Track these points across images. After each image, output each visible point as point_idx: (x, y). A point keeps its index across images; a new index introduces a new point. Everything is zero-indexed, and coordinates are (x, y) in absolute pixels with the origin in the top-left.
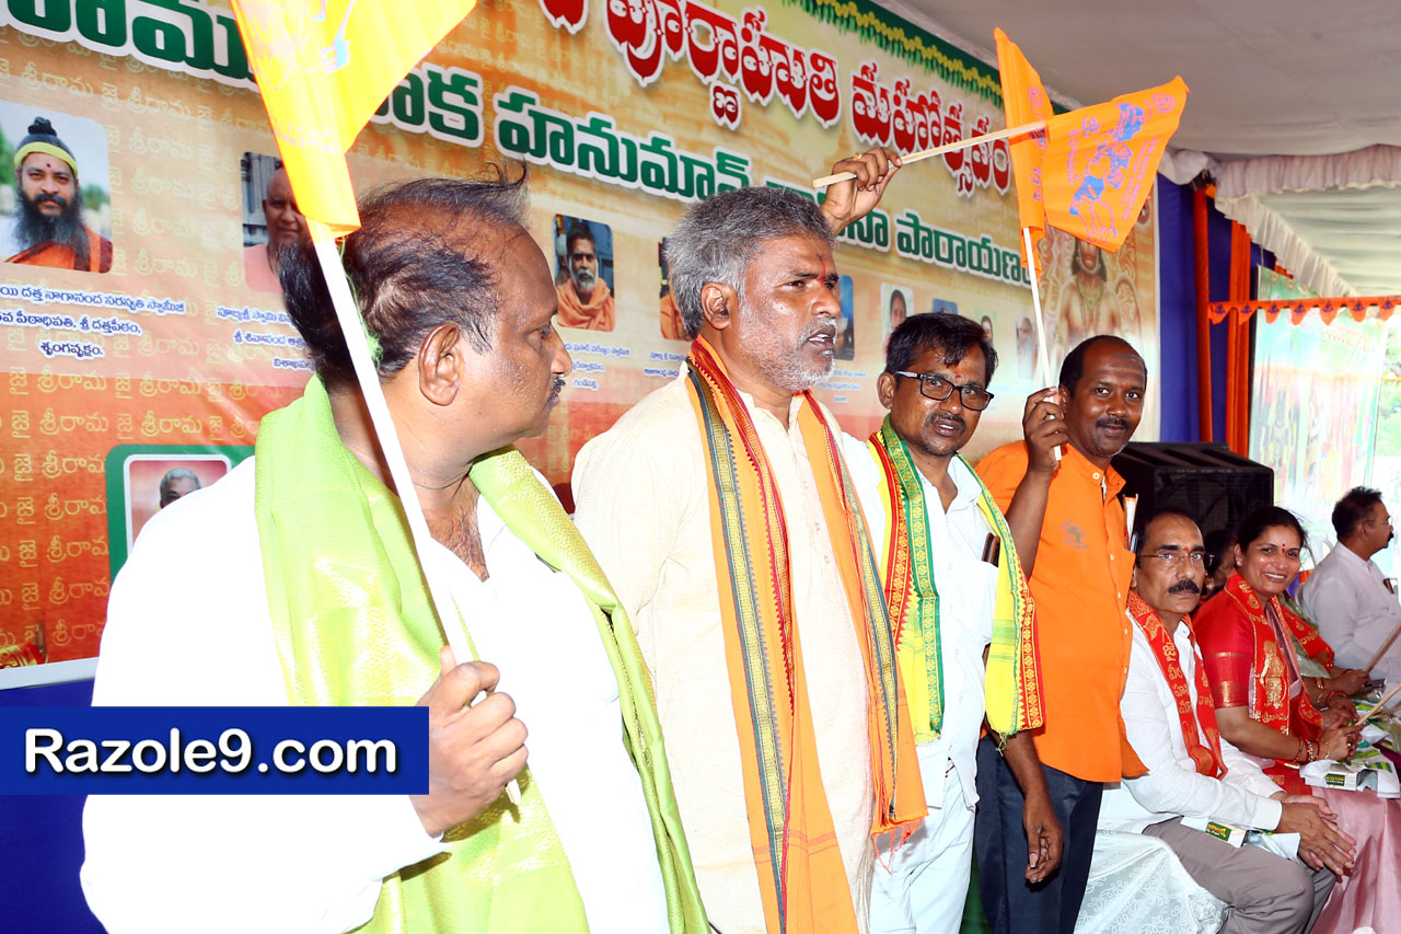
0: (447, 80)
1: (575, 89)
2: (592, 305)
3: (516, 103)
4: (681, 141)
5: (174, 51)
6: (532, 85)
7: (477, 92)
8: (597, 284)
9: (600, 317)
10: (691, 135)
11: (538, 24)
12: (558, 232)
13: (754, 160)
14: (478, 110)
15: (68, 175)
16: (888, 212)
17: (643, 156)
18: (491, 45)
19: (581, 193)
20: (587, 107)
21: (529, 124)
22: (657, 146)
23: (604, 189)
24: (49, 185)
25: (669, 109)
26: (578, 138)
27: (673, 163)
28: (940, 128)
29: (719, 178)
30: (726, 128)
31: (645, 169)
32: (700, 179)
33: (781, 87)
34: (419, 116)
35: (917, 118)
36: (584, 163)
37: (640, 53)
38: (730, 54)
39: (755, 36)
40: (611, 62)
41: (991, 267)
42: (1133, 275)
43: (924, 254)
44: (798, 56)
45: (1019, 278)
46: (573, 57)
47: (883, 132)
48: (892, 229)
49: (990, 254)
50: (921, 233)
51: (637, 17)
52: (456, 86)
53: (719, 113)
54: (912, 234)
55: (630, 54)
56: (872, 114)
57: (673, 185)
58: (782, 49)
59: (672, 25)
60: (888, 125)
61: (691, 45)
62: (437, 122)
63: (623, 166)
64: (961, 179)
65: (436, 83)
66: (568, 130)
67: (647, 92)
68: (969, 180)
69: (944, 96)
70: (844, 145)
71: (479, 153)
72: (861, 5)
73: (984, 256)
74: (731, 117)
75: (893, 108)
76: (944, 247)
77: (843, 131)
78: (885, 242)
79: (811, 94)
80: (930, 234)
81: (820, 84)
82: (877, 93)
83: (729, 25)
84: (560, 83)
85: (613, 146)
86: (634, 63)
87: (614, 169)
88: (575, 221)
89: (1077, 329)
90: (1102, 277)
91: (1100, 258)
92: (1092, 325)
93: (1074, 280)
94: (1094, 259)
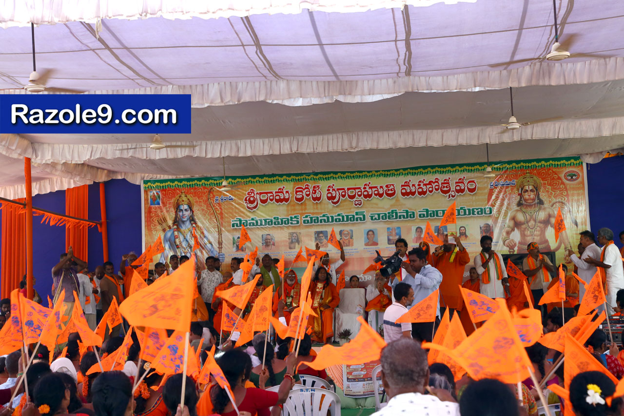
0: (293, 217)
1: (320, 211)
2: (323, 244)
3: (307, 217)
4: (345, 213)
5: (253, 225)
6: (310, 213)
7: (299, 217)
8: (324, 241)
9: (325, 245)
10: (349, 211)
11: (311, 203)
12: (315, 234)
13: (367, 211)
14: (299, 220)
16: (415, 210)
17: (335, 218)
18: (302, 210)
19: (320, 227)
20: (321, 213)
21: (309, 219)
22: (339, 215)
23: (325, 225)
25: (342, 208)
26: (320, 218)
27: (343, 217)
28: (439, 186)
29: (356, 217)
30: (358, 207)
31: (336, 219)
32: (351, 218)
33: (376, 195)
34: (288, 223)
35: (428, 186)
36: (321, 222)
37: (335, 201)
38: (359, 193)
39: (367, 187)
40: (327, 204)
41: (465, 214)
42: (565, 199)
43: (431, 216)
44: (381, 187)
45: (482, 214)
46: (319, 206)
47: (413, 194)
48: (417, 213)
49: (465, 211)
50: (429, 212)
51: (334, 195)
52: (295, 217)
53: (356, 205)
54: (425, 213)
55: (332, 202)
56: (409, 191)
57: (343, 220)
58: (376, 187)
59: (343, 193)
60: (415, 191)
61: (348, 195)
62: (292, 223)
63: (330, 220)
64: (449, 195)
65: (291, 218)
66: (318, 218)
67: (337, 206)
68: (454, 195)
69: (442, 178)
70: (397, 200)
71: (300, 225)
72: (404, 169)
73: (462, 212)
74: (360, 205)
75: (417, 187)
76: (440, 213)
77: (398, 197)
78: (414, 217)
79: (386, 193)
80: (433, 211)
81: (389, 190)
82: (411, 186)
83: (359, 188)
84: (316, 211)
85: (328, 218)
86: (333, 202)
87: (328, 221)
88: (319, 232)
89: (520, 222)
90: (540, 204)
91: (539, 199)
92: (532, 219)
93: (518, 208)
94: (534, 200)
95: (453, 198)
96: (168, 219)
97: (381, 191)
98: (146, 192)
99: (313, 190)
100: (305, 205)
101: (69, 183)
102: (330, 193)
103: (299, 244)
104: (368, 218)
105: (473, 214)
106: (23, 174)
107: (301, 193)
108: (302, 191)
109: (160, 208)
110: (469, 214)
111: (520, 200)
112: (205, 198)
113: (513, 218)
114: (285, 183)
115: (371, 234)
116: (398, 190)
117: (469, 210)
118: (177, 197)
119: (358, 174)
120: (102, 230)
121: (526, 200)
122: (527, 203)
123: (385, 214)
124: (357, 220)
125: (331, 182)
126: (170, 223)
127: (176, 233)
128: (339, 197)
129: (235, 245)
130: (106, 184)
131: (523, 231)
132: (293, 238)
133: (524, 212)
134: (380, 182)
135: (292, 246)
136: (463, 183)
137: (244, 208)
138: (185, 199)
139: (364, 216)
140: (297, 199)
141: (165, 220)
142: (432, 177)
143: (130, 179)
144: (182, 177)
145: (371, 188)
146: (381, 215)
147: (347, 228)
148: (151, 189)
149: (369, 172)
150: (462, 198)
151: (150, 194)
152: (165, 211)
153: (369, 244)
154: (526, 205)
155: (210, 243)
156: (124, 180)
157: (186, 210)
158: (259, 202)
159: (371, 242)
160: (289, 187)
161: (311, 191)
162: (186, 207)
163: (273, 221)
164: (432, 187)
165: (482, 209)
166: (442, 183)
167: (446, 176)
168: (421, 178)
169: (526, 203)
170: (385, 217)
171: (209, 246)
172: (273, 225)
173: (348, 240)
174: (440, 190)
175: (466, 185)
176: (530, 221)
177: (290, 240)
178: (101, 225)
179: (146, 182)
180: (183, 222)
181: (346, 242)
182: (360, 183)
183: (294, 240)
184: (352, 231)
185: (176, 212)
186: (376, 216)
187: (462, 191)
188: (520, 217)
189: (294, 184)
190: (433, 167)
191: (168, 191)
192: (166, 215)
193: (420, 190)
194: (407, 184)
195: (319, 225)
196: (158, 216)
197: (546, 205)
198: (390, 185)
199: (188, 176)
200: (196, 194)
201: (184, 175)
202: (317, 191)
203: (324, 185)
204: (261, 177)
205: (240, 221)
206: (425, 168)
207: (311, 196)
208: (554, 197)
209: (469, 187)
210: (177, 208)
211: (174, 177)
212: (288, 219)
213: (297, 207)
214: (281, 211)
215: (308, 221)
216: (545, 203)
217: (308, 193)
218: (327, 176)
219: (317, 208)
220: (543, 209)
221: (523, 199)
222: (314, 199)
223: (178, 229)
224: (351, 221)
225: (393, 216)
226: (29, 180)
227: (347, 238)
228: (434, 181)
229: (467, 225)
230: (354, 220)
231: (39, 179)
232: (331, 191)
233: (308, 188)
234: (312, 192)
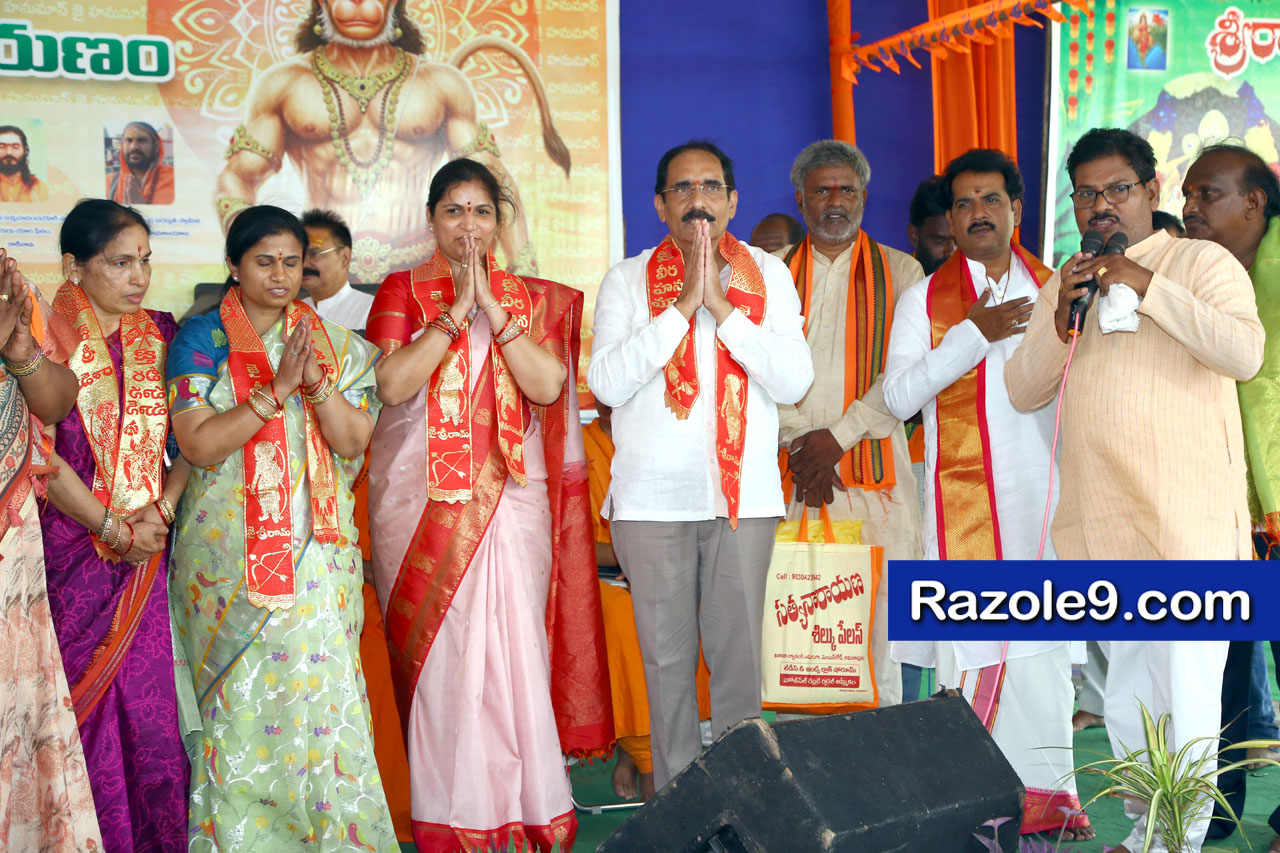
41: (26, 61)
42: (519, 35)
45: (116, 69)
49: (23, 45)
89: (311, 130)
90: (407, 48)
91: (402, 22)
92: (365, 120)
93: (303, 59)
94: (377, 24)
105: (71, 66)
110: (50, 64)
111: (314, 20)
113: (279, 109)
117: (49, 43)
121: (339, 23)
122: (344, 35)
131: (323, 175)
133: (331, 82)
154: (344, 49)
165: (115, 45)
169: (338, 38)
176: (356, 125)
188: (311, 105)
197: (434, 55)
208: (474, 21)
216: (430, 45)
220: (420, 74)
221: (324, 16)
229: (36, 122)
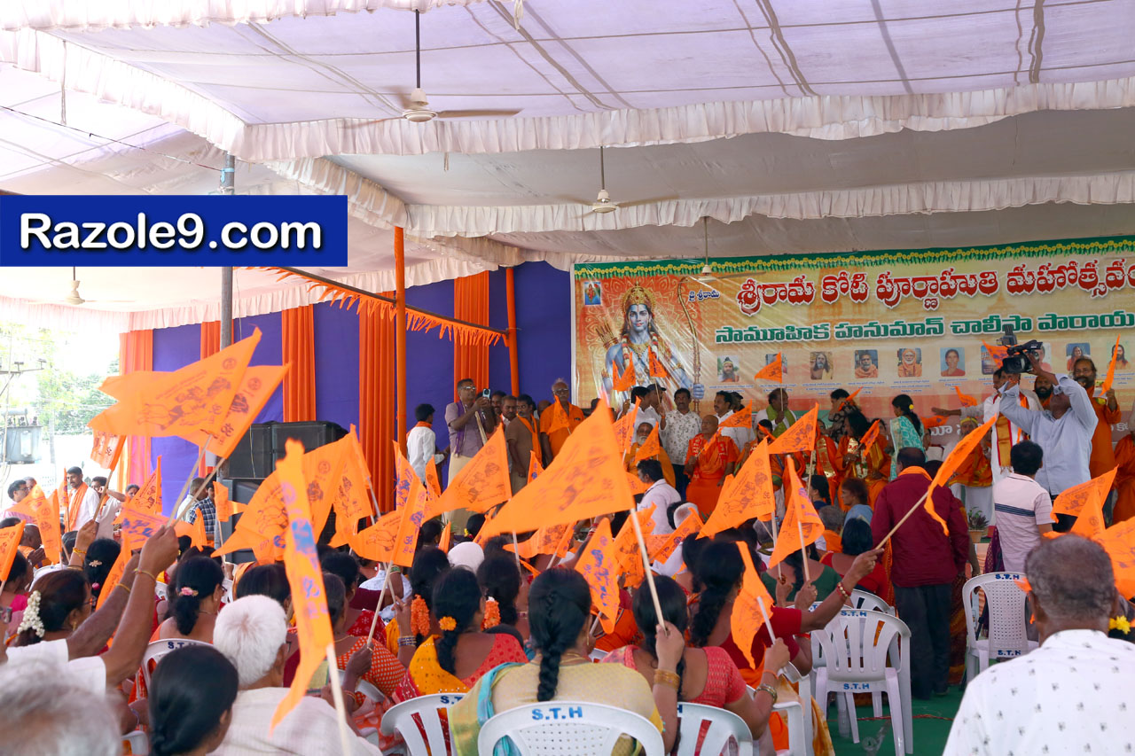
0: (819, 327)
1: (864, 317)
2: (869, 372)
3: (841, 326)
4: (908, 320)
5: (752, 338)
6: (848, 320)
7: (828, 327)
8: (872, 367)
9: (872, 375)
10: (915, 316)
11: (850, 304)
12: (856, 355)
13: (946, 317)
14: (829, 331)
15: (731, 366)
16: (1032, 317)
17: (890, 328)
18: (834, 314)
20: (868, 320)
21: (846, 330)
22: (897, 324)
23: (874, 340)
24: (728, 368)
25: (903, 312)
26: (864, 329)
27: (904, 327)
28: (1076, 275)
29: (927, 327)
30: (931, 310)
31: (892, 331)
32: (918, 329)
33: (962, 289)
34: (810, 337)
35: (1057, 276)
36: (866, 335)
37: (891, 300)
38: (934, 287)
39: (948, 277)
40: (878, 305)
41: (1123, 323)
43: (1060, 327)
44: (972, 277)
46: (863, 309)
47: (1029, 288)
48: (1035, 322)
49: (1123, 318)
50: (1058, 320)
51: (889, 290)
52: (822, 327)
53: (927, 307)
54: (1050, 321)
55: (886, 301)
56: (1021, 283)
57: (905, 333)
58: (963, 277)
59: (905, 287)
60: (1033, 284)
61: (914, 290)
62: (816, 337)
63: (882, 333)
64: (1095, 291)
65: (816, 328)
66: (860, 328)
67: (893, 310)
68: (1103, 290)
69: (1081, 260)
70: (1001, 300)
71: (829, 341)
72: (1015, 246)
73: (1117, 319)
74: (934, 307)
75: (1037, 277)
76: (1078, 322)
77: (1001, 294)
78: (1029, 328)
79: (981, 287)
80: (1065, 319)
81: (986, 282)
82: (1025, 275)
83: (934, 279)
84: (857, 317)
85: (878, 328)
86: (888, 303)
87: (879, 334)
88: (862, 351)
95: (1102, 296)
96: (613, 326)
97: (972, 284)
98: (578, 282)
99: (854, 282)
100: (840, 306)
101: (461, 268)
102: (883, 286)
103: (827, 371)
104: (948, 328)
106: (392, 252)
107: (832, 287)
108: (834, 284)
109: (602, 311)
110: (1131, 323)
112: (672, 294)
114: (807, 269)
115: (952, 356)
116: (1003, 280)
117: (1131, 316)
118: (628, 291)
119: (933, 255)
120: (510, 344)
123: (979, 323)
124: (929, 332)
125: (885, 268)
126: (617, 333)
127: (626, 350)
128: (899, 294)
129: (721, 371)
130: (516, 270)
132: (818, 361)
134: (970, 268)
135: (816, 374)
136: (1120, 269)
137: (736, 310)
138: (640, 294)
139: (941, 326)
140: (827, 297)
141: (608, 329)
142: (1064, 260)
143: (554, 262)
144: (636, 259)
145: (954, 278)
146: (971, 325)
147: (910, 346)
148: (586, 278)
149: (951, 250)
150: (1118, 296)
151: (585, 286)
152: (608, 313)
153: (949, 373)
155: (681, 367)
156: (544, 263)
157: (642, 313)
158: (762, 301)
159: (953, 370)
160: (812, 276)
161: (850, 284)
162: (642, 308)
163: (786, 333)
164: (1064, 277)
166: (1082, 270)
167: (1090, 258)
168: (1045, 261)
170: (978, 327)
171: (678, 372)
172: (785, 339)
173: (912, 367)
174: (1077, 282)
175: (1126, 273)
177: (814, 365)
178: (507, 335)
179: (578, 267)
180: (638, 332)
181: (908, 369)
182: (935, 269)
183: (819, 365)
184: (919, 350)
185: (626, 316)
186: (963, 326)
187: (1118, 283)
189: (822, 272)
190: (1066, 242)
191: (614, 281)
192: (610, 320)
193: (1042, 282)
194: (1018, 272)
195: (862, 340)
196: (598, 322)
198: (988, 273)
199: (646, 258)
200: (659, 287)
201: (639, 255)
202: (860, 283)
203: (872, 273)
204: (767, 258)
205: (730, 331)
206: (1051, 243)
207: (849, 291)
209: (1131, 276)
210: (628, 309)
211: (623, 259)
212: (810, 331)
213: (826, 310)
214: (798, 317)
215: (844, 333)
217: (844, 286)
218: (878, 258)
219: (860, 312)
222: (855, 297)
223: (629, 343)
224: (918, 333)
225: (992, 327)
226: (401, 262)
227: (911, 362)
228: (1067, 266)
230: (923, 333)
231: (415, 261)
232: (884, 283)
233: (844, 279)
234: (852, 286)
